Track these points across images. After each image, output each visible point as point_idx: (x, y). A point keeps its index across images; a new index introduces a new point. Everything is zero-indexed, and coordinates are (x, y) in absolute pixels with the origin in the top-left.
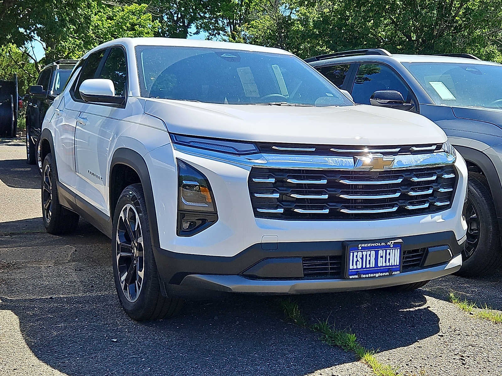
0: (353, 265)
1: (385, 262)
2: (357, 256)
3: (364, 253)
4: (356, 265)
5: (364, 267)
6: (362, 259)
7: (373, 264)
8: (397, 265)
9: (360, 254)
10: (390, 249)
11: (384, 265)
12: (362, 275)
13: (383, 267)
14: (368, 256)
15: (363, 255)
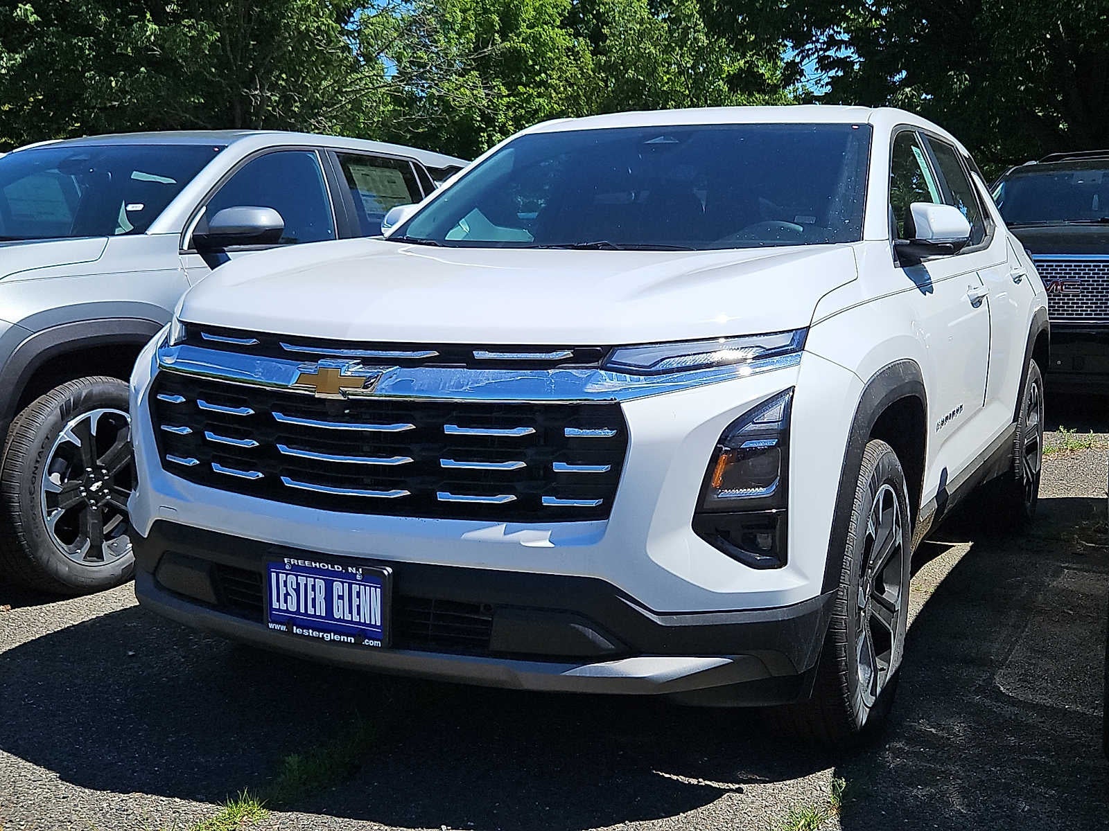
0: (278, 600)
2: (285, 582)
3: (302, 580)
6: (297, 590)
15: (298, 584)
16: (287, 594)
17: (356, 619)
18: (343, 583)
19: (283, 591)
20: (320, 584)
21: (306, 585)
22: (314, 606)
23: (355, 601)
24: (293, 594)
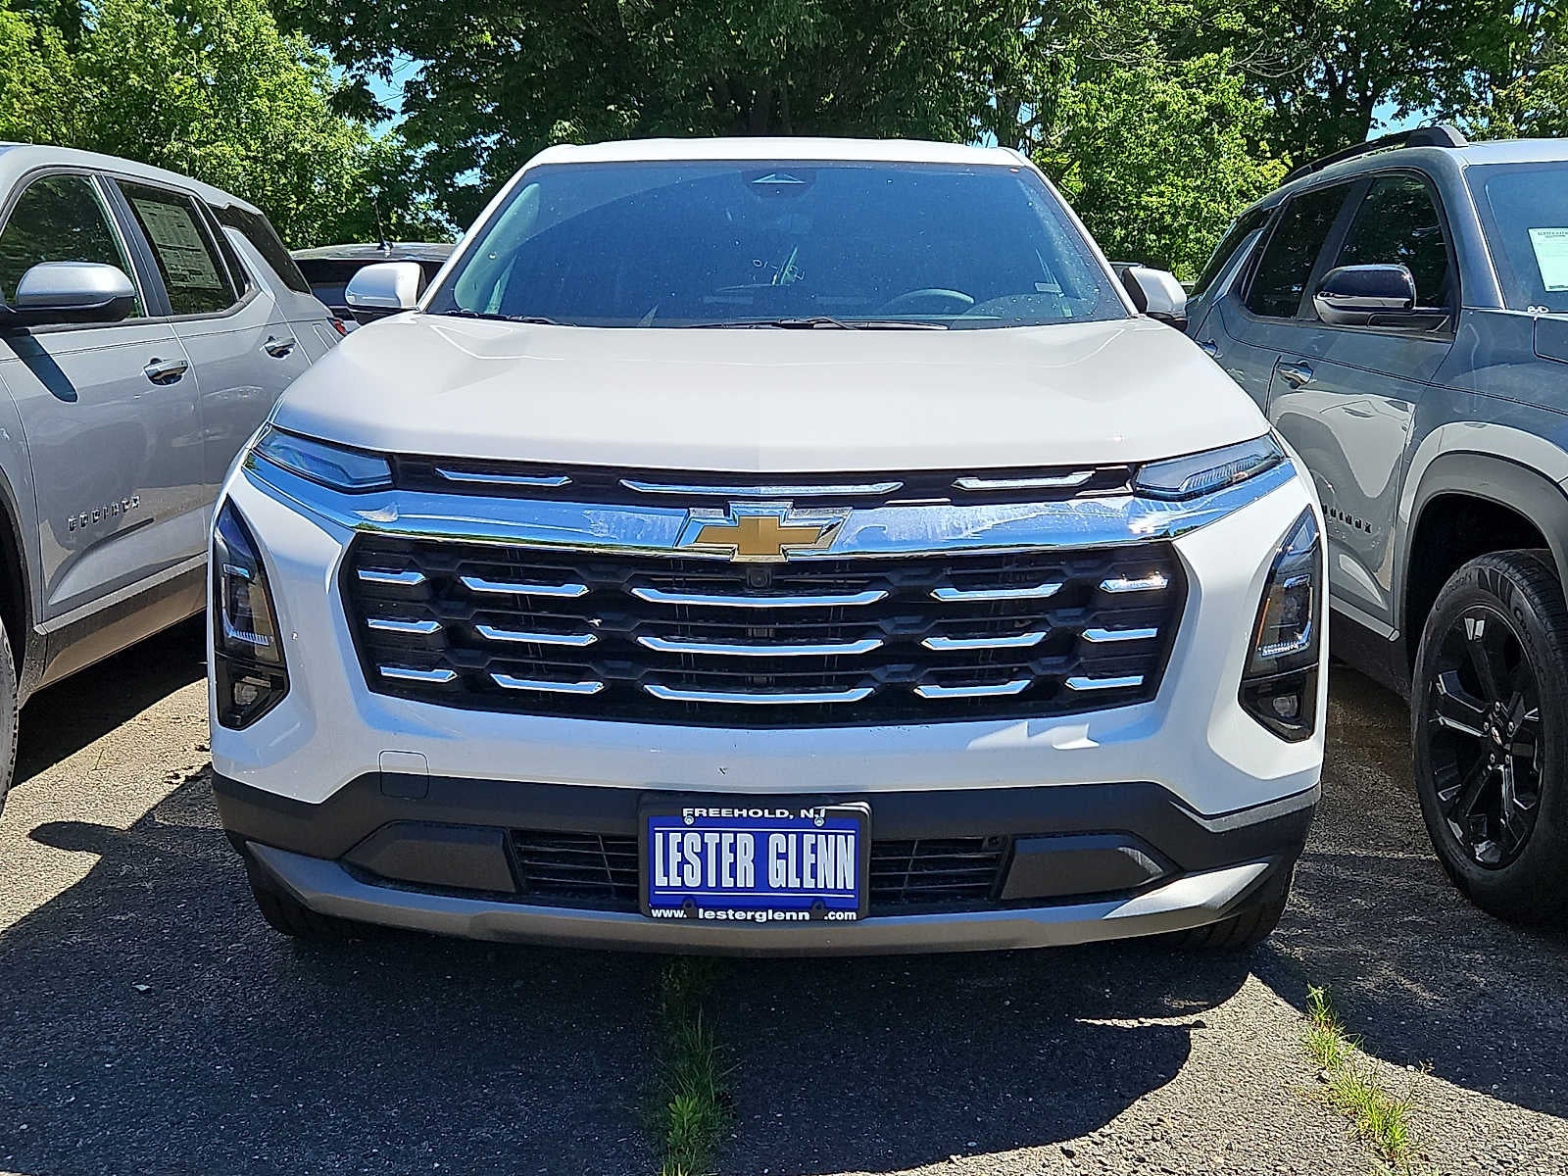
0: (666, 874)
1: (800, 874)
2: (680, 847)
4: (681, 874)
5: (712, 883)
6: (703, 855)
7: (747, 878)
8: (845, 890)
9: (692, 840)
10: (816, 834)
11: (794, 883)
12: (701, 910)
13: (787, 889)
14: (726, 848)
15: (704, 845)
16: (684, 861)
17: (809, 883)
18: (786, 835)
19: (675, 857)
20: (746, 840)
21: (719, 846)
22: (733, 874)
23: (808, 859)
24: (697, 862)
